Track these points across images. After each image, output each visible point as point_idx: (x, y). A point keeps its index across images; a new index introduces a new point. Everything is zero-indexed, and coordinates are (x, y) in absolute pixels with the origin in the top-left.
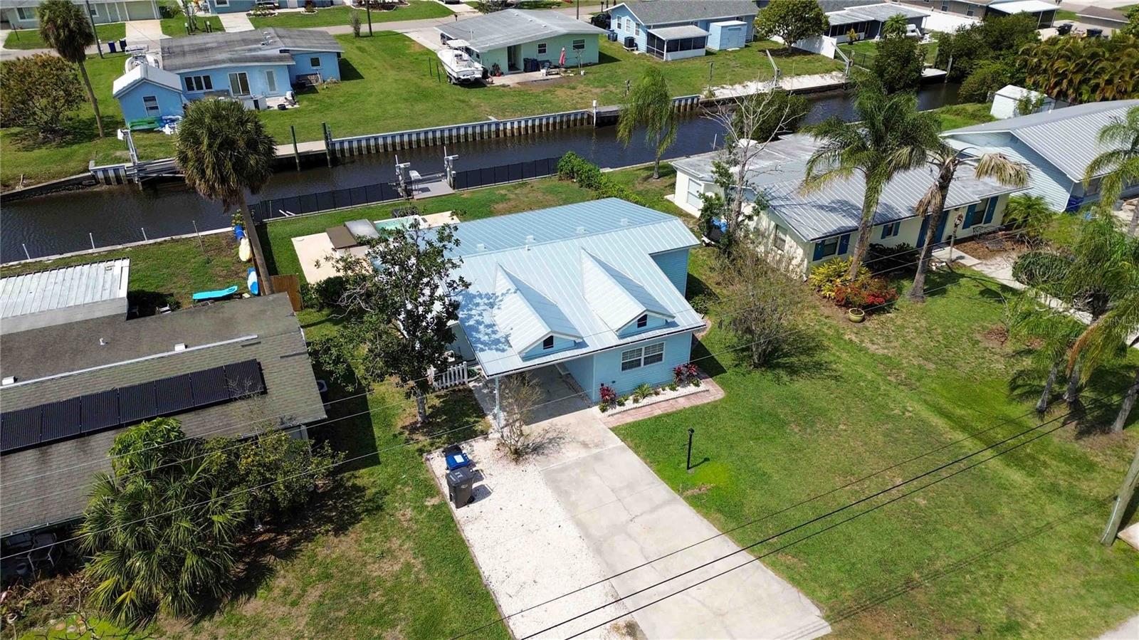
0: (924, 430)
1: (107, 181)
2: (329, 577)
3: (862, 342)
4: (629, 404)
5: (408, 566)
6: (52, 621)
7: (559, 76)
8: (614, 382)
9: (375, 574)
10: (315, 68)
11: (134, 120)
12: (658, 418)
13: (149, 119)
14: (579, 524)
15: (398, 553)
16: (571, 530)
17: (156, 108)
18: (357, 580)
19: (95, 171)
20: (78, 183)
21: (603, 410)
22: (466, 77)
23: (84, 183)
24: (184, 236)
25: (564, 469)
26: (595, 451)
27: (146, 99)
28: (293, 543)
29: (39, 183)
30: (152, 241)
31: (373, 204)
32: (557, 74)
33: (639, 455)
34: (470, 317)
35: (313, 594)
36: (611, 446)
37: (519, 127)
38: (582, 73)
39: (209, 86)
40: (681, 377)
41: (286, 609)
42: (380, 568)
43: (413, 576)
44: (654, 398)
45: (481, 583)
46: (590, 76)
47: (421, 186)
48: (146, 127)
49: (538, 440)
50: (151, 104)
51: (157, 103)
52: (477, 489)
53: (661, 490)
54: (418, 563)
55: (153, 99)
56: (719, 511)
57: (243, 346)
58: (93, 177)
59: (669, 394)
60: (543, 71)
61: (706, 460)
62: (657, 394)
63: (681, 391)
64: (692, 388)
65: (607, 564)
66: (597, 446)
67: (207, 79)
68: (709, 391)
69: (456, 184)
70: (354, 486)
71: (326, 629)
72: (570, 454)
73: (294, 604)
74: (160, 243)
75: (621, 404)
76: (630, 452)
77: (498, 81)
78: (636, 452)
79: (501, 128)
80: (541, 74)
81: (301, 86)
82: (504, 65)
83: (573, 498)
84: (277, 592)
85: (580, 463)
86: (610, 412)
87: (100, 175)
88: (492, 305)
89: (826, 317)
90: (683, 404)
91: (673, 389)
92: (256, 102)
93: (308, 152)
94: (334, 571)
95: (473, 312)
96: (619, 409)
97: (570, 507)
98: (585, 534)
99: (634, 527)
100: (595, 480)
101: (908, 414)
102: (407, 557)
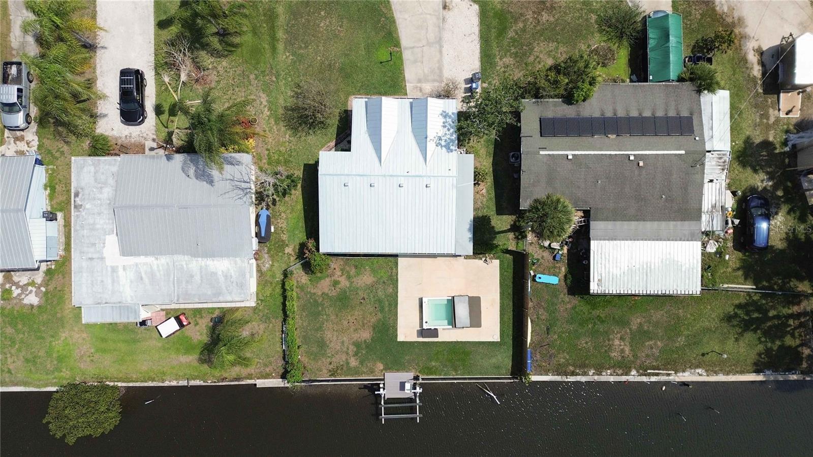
0: (289, 43)
2: (526, 64)
3: (265, 106)
5: (501, 59)
9: (512, 59)
14: (441, 52)
15: (503, 65)
16: (444, 50)
18: (518, 59)
25: (434, 81)
26: (419, 85)
33: (405, 75)
34: (452, 135)
35: (531, 59)
36: (412, 85)
41: (540, 56)
42: (509, 61)
43: (501, 54)
45: (481, 42)
52: (468, 84)
53: (407, 55)
54: (497, 59)
56: (393, 37)
61: (381, 63)
65: (440, 33)
66: (417, 87)
71: (531, 44)
73: (538, 57)
78: (404, 78)
83: (437, 65)
84: (543, 64)
85: (427, 81)
88: (440, 139)
94: (524, 65)
95: (448, 136)
97: (440, 61)
98: (441, 47)
99: (424, 42)
100: (426, 71)
101: (288, 54)
102: (500, 63)
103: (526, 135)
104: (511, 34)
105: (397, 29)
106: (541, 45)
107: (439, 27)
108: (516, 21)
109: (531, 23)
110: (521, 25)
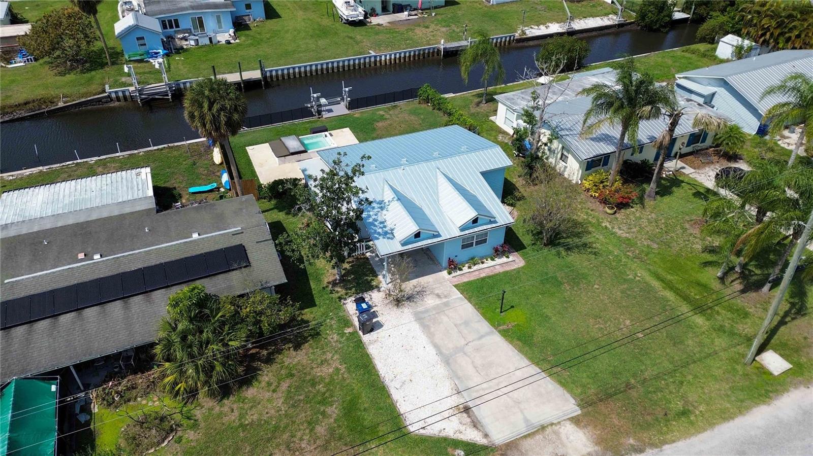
0: (647, 289)
1: (118, 99)
2: (292, 375)
3: (613, 228)
4: (465, 269)
5: (337, 369)
6: (139, 399)
7: (417, 17)
8: (456, 256)
9: (319, 374)
10: (248, 11)
11: (130, 53)
12: (483, 279)
13: (140, 52)
14: (436, 346)
15: (331, 362)
16: (432, 351)
17: (145, 44)
18: (308, 378)
19: (110, 93)
20: (99, 101)
21: (450, 273)
22: (353, 19)
23: (103, 101)
24: (176, 144)
25: (427, 311)
26: (445, 300)
27: (138, 39)
28: (269, 354)
29: (73, 101)
30: (156, 148)
31: (296, 121)
32: (416, 15)
33: (471, 303)
34: (369, 216)
35: (284, 386)
36: (454, 297)
37: (390, 59)
38: (433, 14)
39: (177, 26)
40: (498, 252)
41: (270, 394)
42: (321, 370)
43: (340, 376)
44: (481, 266)
45: (380, 380)
46: (439, 17)
47: (327, 108)
48: (138, 58)
49: (410, 292)
50: (141, 42)
51: (146, 41)
52: (376, 322)
53: (484, 326)
54: (343, 368)
55: (142, 38)
56: (518, 340)
57: (233, 235)
58: (109, 96)
59: (489, 263)
60: (406, 13)
61: (512, 307)
62: (483, 263)
63: (498, 261)
64: (504, 259)
65: (453, 371)
66: (446, 297)
67: (176, 21)
68: (514, 261)
69: (351, 106)
70: (302, 319)
71: (293, 406)
72: (430, 302)
73: (274, 391)
74: (162, 149)
75: (460, 269)
76: (466, 301)
77: (374, 20)
78: (470, 301)
79: (378, 59)
80: (404, 15)
81: (239, 25)
82: (379, 9)
83: (432, 329)
84: (263, 384)
85: (436, 308)
86: (454, 274)
87: (113, 95)
88: (382, 208)
89: (592, 210)
90: (499, 270)
91: (493, 260)
92: (210, 39)
93: (249, 79)
94: (294, 372)
95: (371, 213)
96: (459, 272)
97: (430, 335)
98: (439, 352)
99: (468, 349)
100: (445, 319)
101: (637, 278)
102: (336, 364)
103: (266, 242)
104: (334, 411)
105: (520, 351)
106: (273, 412)
107: (459, 378)
108: (331, 431)
109: (301, 439)
110: (320, 430)
